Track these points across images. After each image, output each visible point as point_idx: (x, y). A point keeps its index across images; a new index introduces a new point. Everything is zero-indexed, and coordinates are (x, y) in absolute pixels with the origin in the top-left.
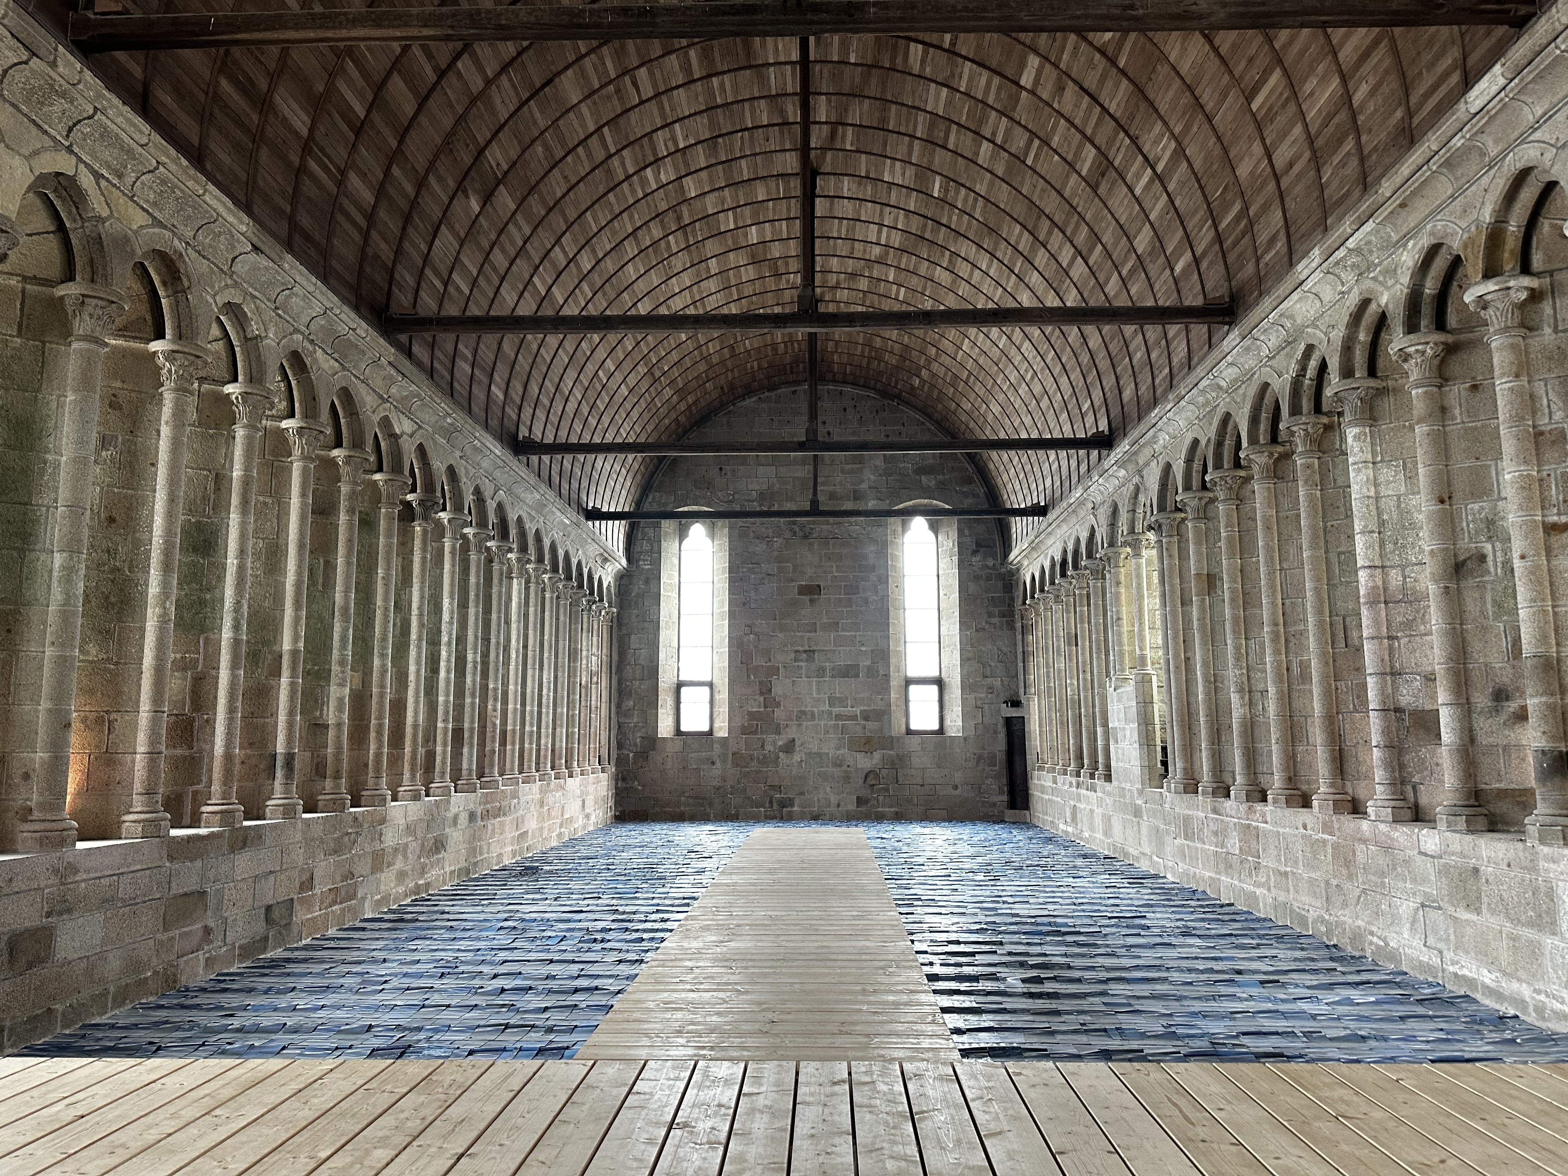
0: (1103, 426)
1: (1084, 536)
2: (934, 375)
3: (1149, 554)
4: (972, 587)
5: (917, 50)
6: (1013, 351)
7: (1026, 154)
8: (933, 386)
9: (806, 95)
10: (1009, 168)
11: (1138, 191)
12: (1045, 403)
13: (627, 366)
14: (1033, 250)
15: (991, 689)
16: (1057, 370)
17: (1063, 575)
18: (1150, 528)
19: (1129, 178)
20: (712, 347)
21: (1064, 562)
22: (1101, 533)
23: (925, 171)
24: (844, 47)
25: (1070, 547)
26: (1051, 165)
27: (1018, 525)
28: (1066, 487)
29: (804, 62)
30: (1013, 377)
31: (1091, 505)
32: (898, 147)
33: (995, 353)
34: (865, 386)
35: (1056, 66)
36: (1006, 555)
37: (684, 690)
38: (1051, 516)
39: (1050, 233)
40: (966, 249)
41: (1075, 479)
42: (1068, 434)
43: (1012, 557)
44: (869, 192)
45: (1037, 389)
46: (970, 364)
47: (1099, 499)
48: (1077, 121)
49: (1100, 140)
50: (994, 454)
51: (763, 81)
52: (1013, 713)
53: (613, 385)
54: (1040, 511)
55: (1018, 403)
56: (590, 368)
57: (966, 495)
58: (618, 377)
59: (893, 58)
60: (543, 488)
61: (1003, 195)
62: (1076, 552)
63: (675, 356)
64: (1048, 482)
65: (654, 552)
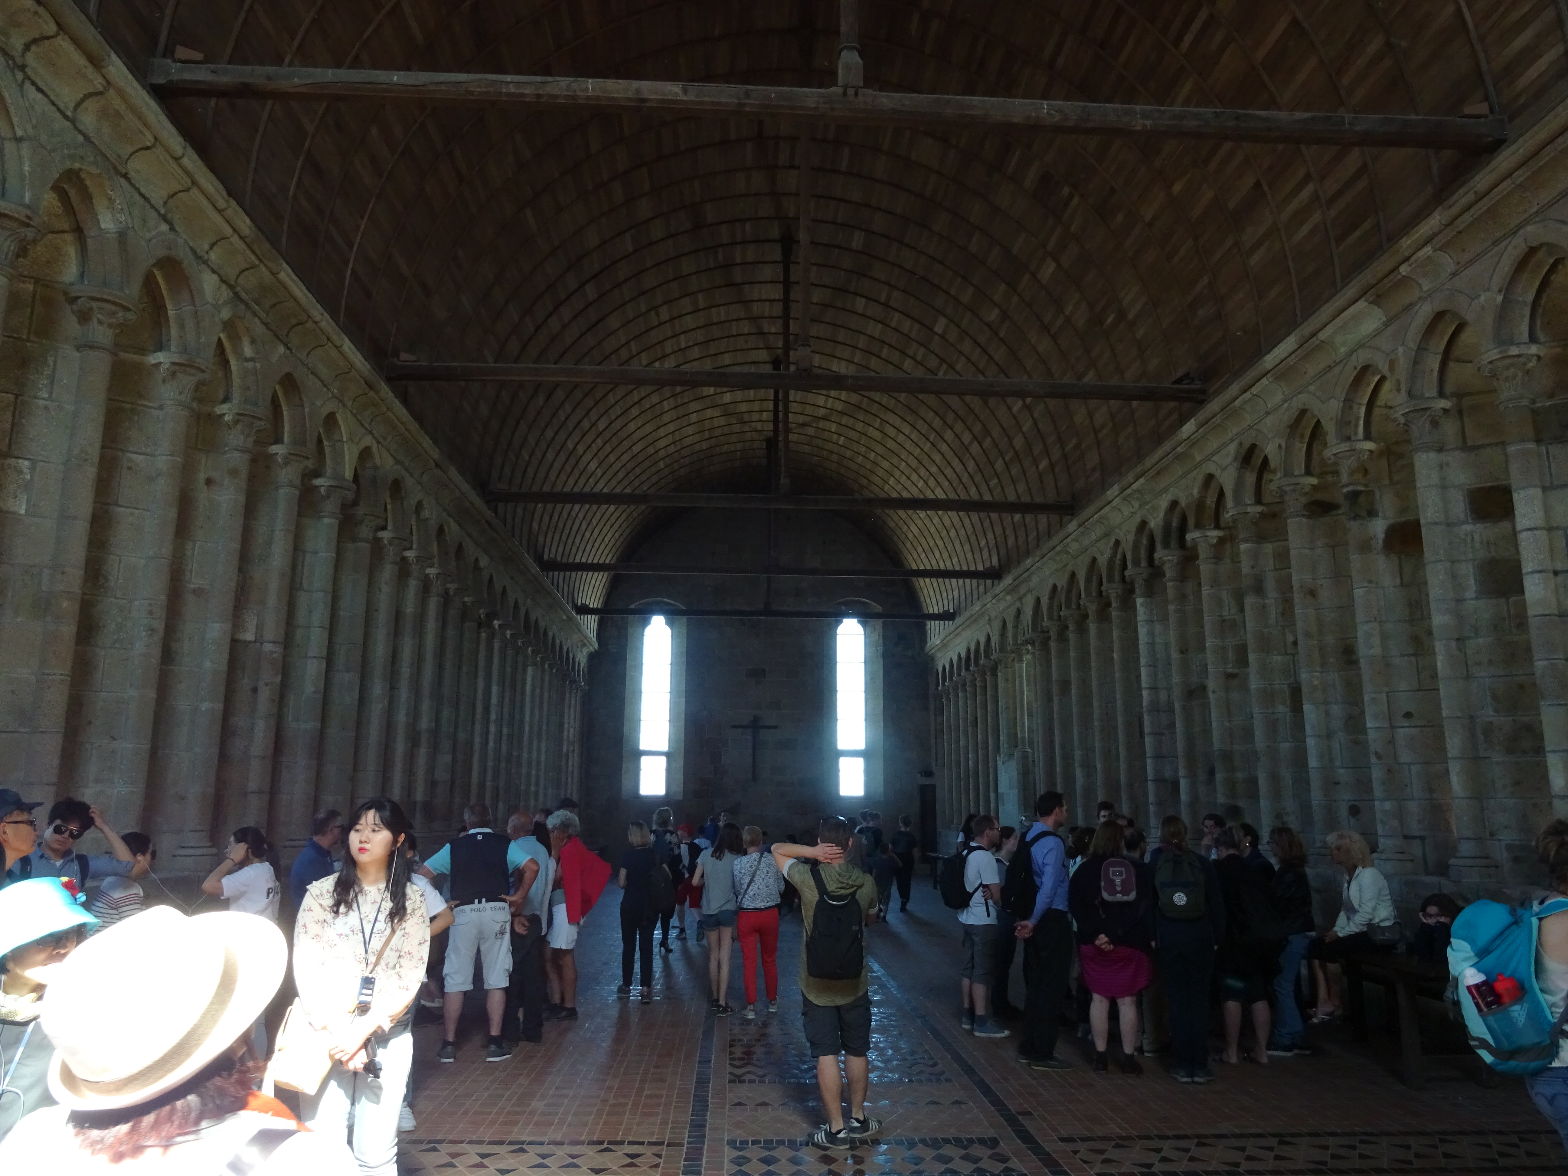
0: (995, 562)
1: (983, 641)
3: (1028, 661)
4: (894, 674)
12: (953, 533)
15: (909, 762)
17: (967, 668)
18: (1027, 642)
21: (968, 659)
22: (995, 640)
25: (973, 648)
28: (969, 602)
31: (987, 618)
36: (922, 647)
37: (643, 759)
38: (958, 621)
41: (975, 596)
42: (971, 561)
47: (993, 614)
52: (927, 781)
54: (949, 617)
57: (893, 604)
62: (977, 651)
64: (956, 594)
65: (621, 637)
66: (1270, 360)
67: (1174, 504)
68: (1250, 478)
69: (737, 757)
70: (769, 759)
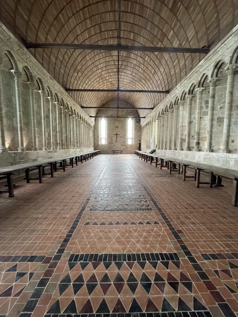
0: (153, 107)
1: (149, 121)
2: (132, 100)
3: (157, 123)
4: (136, 127)
5: (132, 54)
6: (142, 97)
7: (145, 70)
8: (132, 101)
9: (118, 60)
10: (143, 72)
11: (159, 76)
12: (146, 104)
13: (95, 97)
14: (145, 84)
15: (137, 139)
16: (147, 100)
18: (157, 119)
19: (158, 74)
20: (105, 95)
21: (147, 124)
22: (151, 120)
23: (133, 72)
24: (123, 54)
26: (148, 72)
27: (141, 119)
28: (148, 114)
29: (118, 56)
30: (142, 100)
32: (129, 68)
33: (140, 97)
34: (124, 101)
35: (150, 58)
36: (140, 123)
37: (102, 139)
38: (146, 118)
39: (148, 81)
40: (137, 83)
42: (148, 108)
43: (141, 123)
44: (125, 75)
45: (145, 102)
46: (137, 99)
47: (151, 116)
48: (152, 66)
49: (155, 68)
50: (139, 110)
51: (112, 58)
52: (140, 142)
53: (93, 100)
54: (144, 117)
55: (143, 104)
56: (90, 97)
57: (136, 116)
58: (93, 99)
59: (129, 56)
60: (85, 113)
61: (142, 76)
63: (100, 96)
64: (146, 114)
65: (98, 122)
69: (114, 139)
70: (118, 139)
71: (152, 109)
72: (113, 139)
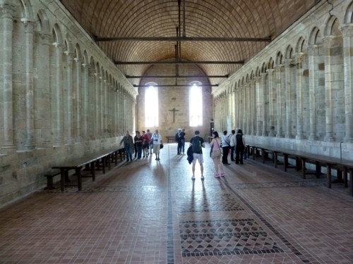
1: (224, 91)
3: (234, 95)
4: (204, 98)
15: (208, 118)
17: (221, 97)
18: (234, 91)
22: (227, 91)
25: (222, 93)
27: (213, 88)
31: (225, 86)
37: (149, 118)
38: (219, 86)
41: (223, 81)
52: (212, 122)
64: (218, 81)
65: (144, 92)
66: (283, 34)
67: (264, 63)
68: (279, 58)
69: (170, 117)
70: (177, 118)
71: (227, 76)
72: (168, 118)
